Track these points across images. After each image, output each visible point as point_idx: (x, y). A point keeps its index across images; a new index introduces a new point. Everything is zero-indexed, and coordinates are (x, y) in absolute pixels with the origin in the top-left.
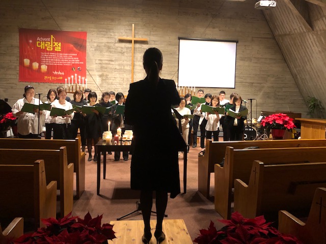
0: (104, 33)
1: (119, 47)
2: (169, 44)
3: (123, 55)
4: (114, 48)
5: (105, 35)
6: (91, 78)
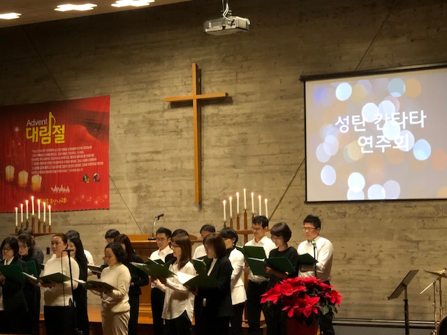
0: (141, 92)
1: (172, 119)
2: (281, 97)
3: (179, 136)
4: (161, 122)
5: (143, 97)
6: (118, 195)
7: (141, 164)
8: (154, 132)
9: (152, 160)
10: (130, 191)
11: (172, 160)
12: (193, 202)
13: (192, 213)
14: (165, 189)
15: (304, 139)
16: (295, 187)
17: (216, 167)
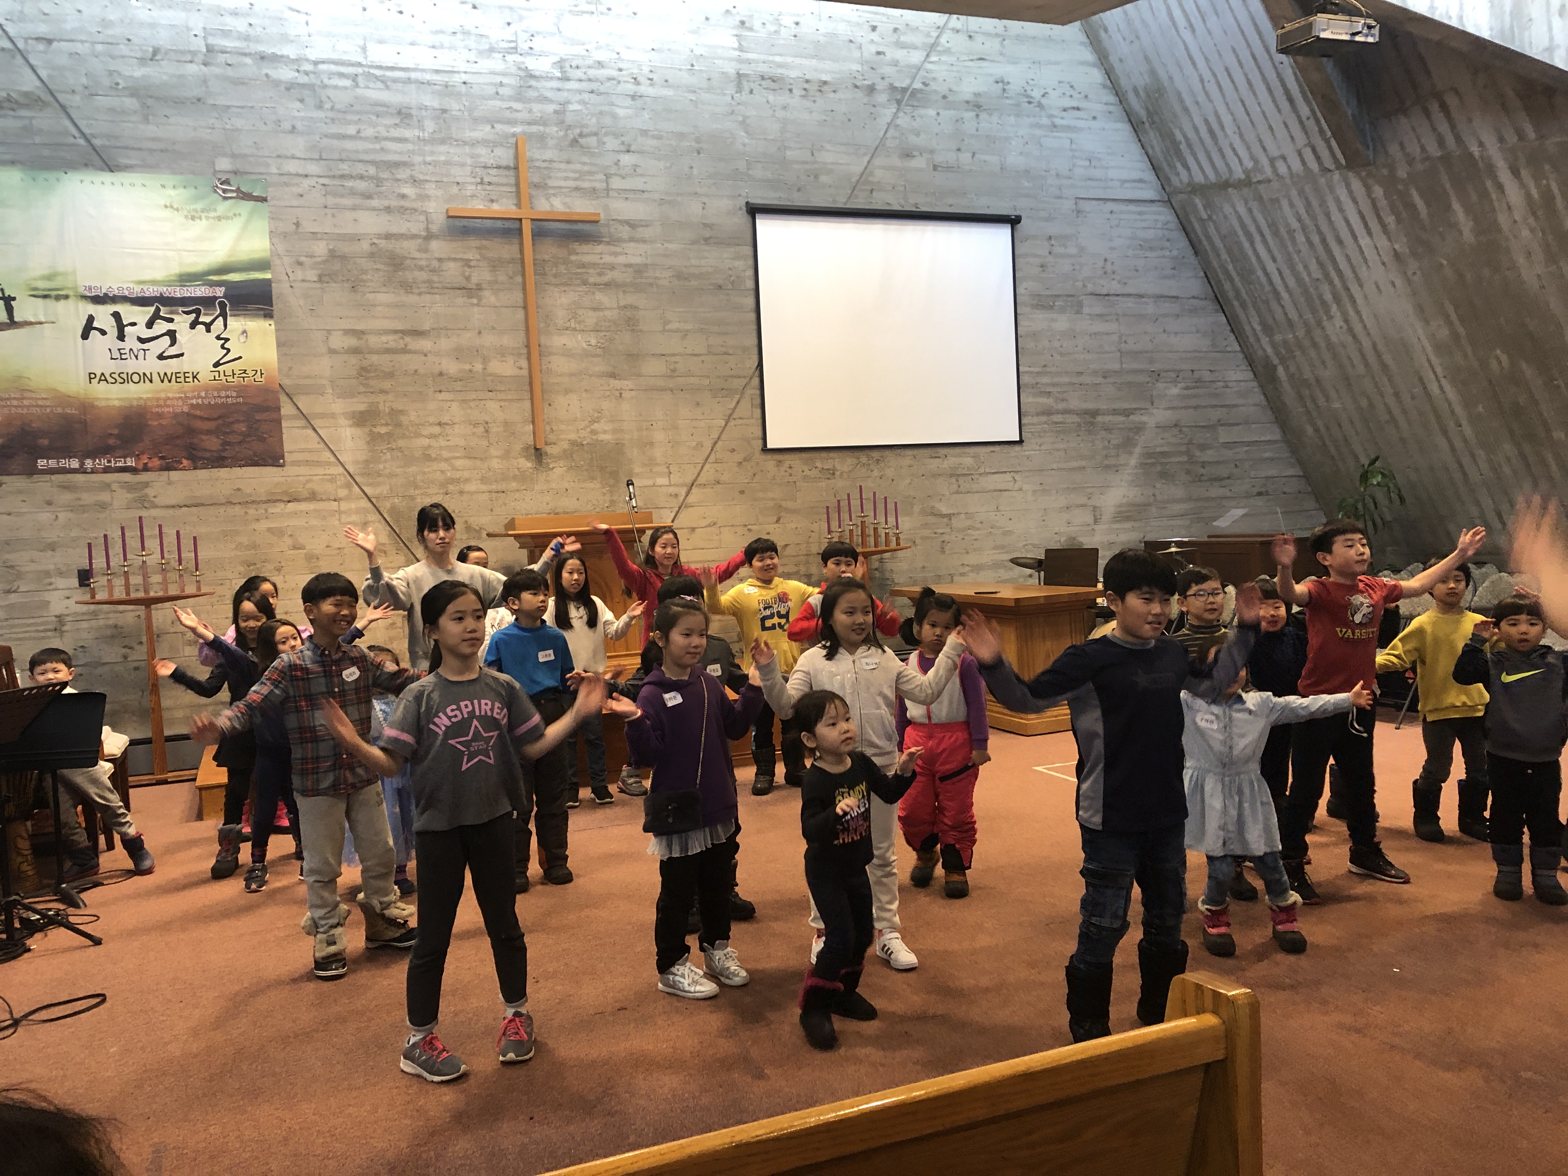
0: (361, 185)
1: (450, 259)
2: (707, 240)
3: (475, 301)
4: (423, 263)
5: (369, 197)
6: (310, 432)
7: (374, 358)
8: (407, 287)
9: (405, 351)
10: (343, 421)
11: (459, 353)
12: (518, 447)
13: (517, 472)
14: (446, 419)
15: (755, 327)
16: (740, 422)
17: (571, 375)
